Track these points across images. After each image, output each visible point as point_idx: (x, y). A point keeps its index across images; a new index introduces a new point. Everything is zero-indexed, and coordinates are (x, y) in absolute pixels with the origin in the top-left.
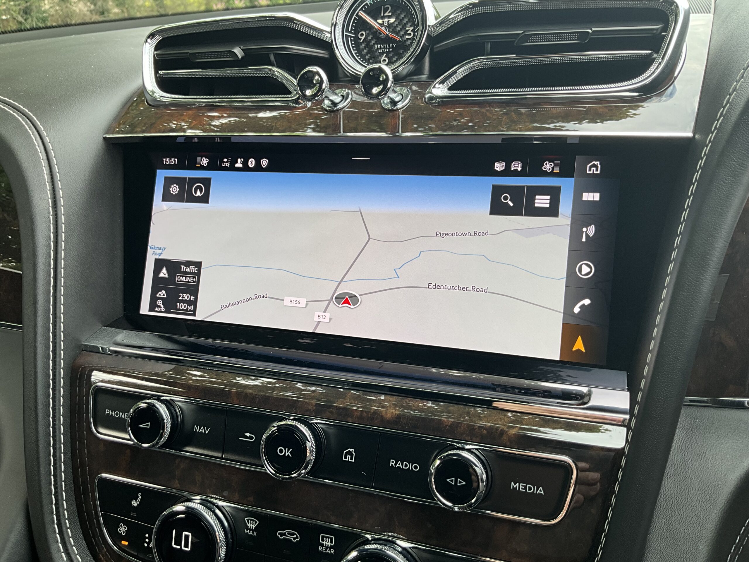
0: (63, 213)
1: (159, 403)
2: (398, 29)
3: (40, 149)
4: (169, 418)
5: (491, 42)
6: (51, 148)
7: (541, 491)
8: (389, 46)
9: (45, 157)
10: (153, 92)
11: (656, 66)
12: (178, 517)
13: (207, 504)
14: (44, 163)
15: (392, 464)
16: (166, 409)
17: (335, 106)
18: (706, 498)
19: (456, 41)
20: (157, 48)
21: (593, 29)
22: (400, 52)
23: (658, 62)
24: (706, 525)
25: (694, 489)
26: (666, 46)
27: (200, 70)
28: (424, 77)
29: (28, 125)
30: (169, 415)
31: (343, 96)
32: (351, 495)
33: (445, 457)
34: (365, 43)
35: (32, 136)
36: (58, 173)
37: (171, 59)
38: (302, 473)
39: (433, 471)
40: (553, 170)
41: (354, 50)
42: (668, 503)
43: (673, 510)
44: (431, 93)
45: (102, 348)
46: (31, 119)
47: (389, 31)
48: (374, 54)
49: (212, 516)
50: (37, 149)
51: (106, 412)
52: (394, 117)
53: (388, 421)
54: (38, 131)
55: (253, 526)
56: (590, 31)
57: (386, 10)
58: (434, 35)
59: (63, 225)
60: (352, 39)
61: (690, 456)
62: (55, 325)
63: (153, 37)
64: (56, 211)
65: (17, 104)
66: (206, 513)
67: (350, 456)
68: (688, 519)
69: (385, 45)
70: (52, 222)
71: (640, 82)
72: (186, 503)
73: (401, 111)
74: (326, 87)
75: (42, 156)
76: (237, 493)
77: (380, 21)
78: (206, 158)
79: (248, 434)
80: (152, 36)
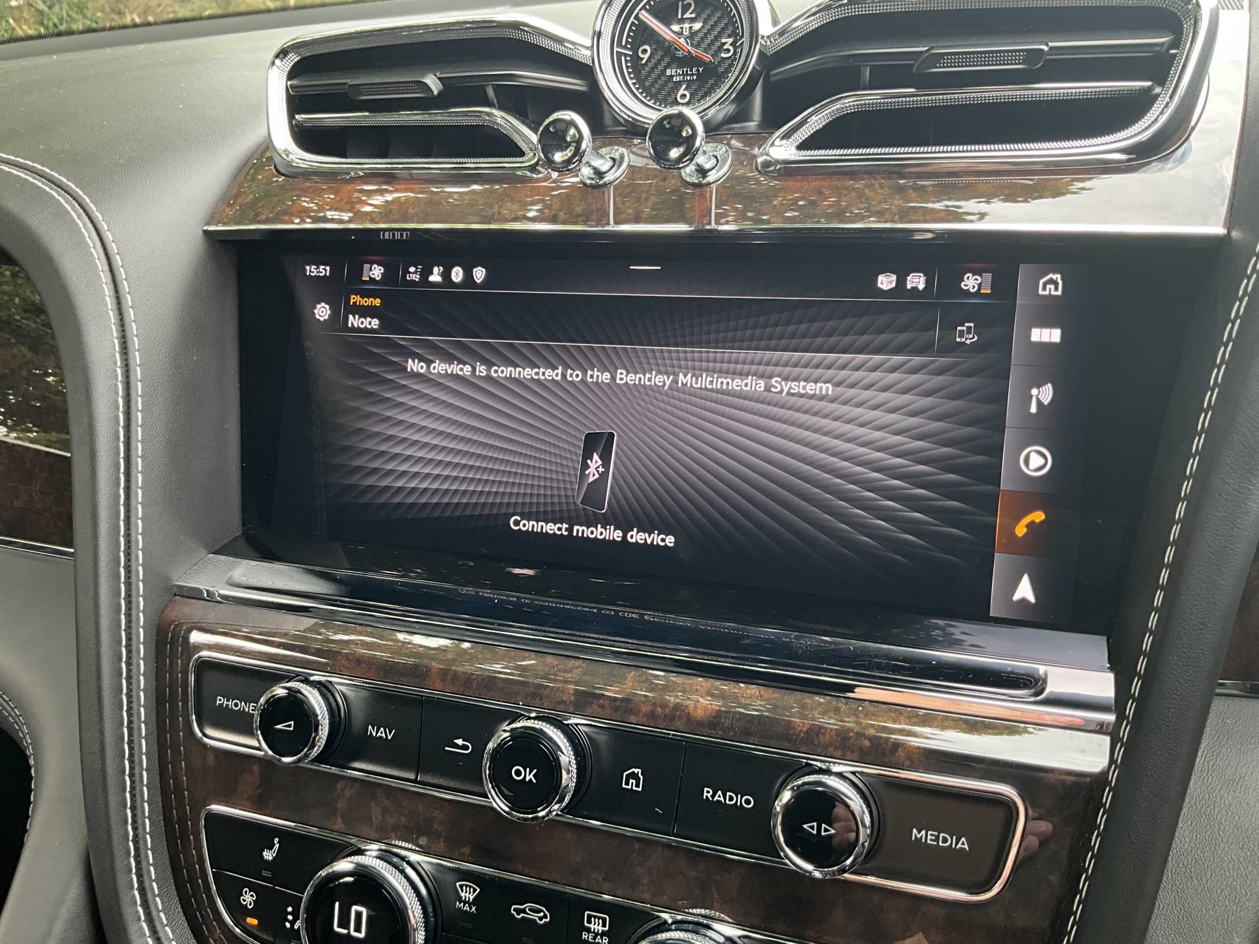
0: (138, 363)
1: (308, 688)
2: (708, 41)
3: (97, 253)
4: (326, 713)
5: (870, 66)
6: (116, 251)
7: (963, 844)
8: (691, 70)
9: (106, 268)
10: (287, 153)
11: (1160, 109)
12: (341, 881)
13: (391, 858)
14: (105, 277)
15: (707, 797)
16: (320, 698)
17: (601, 178)
18: (1245, 856)
19: (809, 64)
20: (291, 76)
21: (1051, 44)
22: (711, 82)
23: (1164, 103)
24: (1247, 903)
25: (1225, 840)
26: (1178, 74)
27: (367, 114)
28: (752, 125)
29: (76, 212)
30: (325, 709)
31: (614, 159)
32: (636, 847)
33: (799, 787)
34: (650, 65)
35: (83, 230)
36: (129, 293)
37: (317, 94)
38: (554, 811)
39: (778, 809)
40: (979, 289)
41: (631, 78)
42: (1181, 865)
43: (1189, 877)
44: (768, 155)
45: (207, 591)
46: (80, 201)
47: (692, 45)
48: (666, 83)
49: (401, 879)
50: (92, 253)
51: (218, 702)
52: (702, 196)
53: (701, 724)
54: (92, 222)
55: (470, 896)
56: (1045, 48)
57: (686, 8)
58: (770, 52)
59: (139, 383)
60: (628, 58)
61: (1217, 783)
62: (128, 554)
63: (285, 56)
64: (126, 360)
65: (56, 175)
66: (391, 875)
67: (634, 782)
68: (1215, 891)
69: (685, 69)
70: (120, 378)
71: (1132, 137)
72: (356, 857)
73: (714, 186)
74: (588, 146)
75: (101, 265)
76: (441, 841)
77: (676, 28)
78: (379, 265)
79: (460, 742)
80: (283, 53)
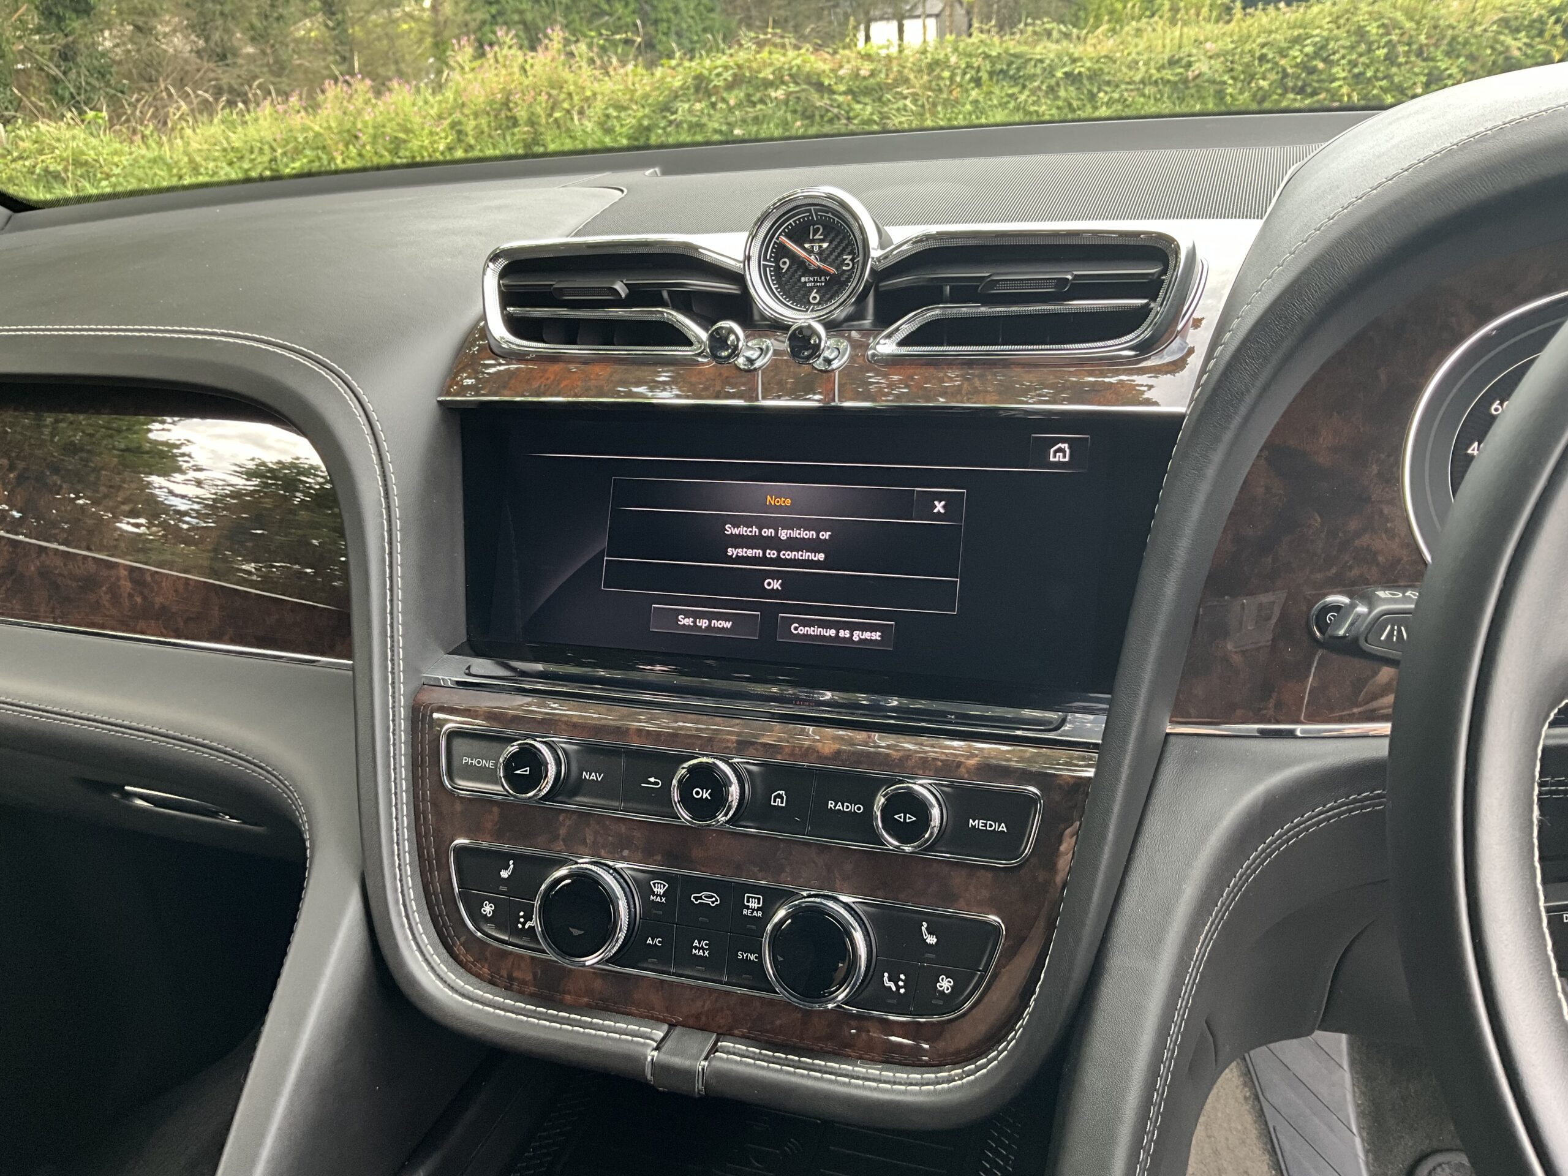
3: (362, 422)
5: (950, 286)
6: (376, 418)
7: (1003, 828)
8: (820, 279)
10: (502, 338)
12: (563, 883)
13: (600, 865)
14: (370, 440)
17: (752, 364)
19: (906, 282)
20: (503, 275)
21: (1074, 273)
22: (835, 288)
23: (1156, 313)
27: (565, 309)
28: (867, 322)
29: (342, 387)
30: (553, 761)
31: (761, 349)
32: (780, 845)
33: (889, 792)
34: (789, 274)
35: (348, 400)
36: (388, 452)
37: (526, 292)
39: (878, 810)
41: (774, 285)
44: (876, 349)
45: (443, 679)
47: (821, 261)
48: (801, 288)
50: (358, 420)
51: (463, 762)
52: (828, 378)
53: (826, 758)
55: (661, 890)
56: (1070, 277)
57: (816, 231)
58: (881, 267)
59: (398, 521)
60: (772, 269)
62: (393, 651)
63: (496, 261)
64: (389, 503)
65: (321, 357)
67: (780, 800)
69: (815, 278)
71: (1134, 339)
73: (837, 372)
74: (742, 344)
75: (366, 429)
76: (639, 853)
77: (807, 246)
79: (652, 780)
